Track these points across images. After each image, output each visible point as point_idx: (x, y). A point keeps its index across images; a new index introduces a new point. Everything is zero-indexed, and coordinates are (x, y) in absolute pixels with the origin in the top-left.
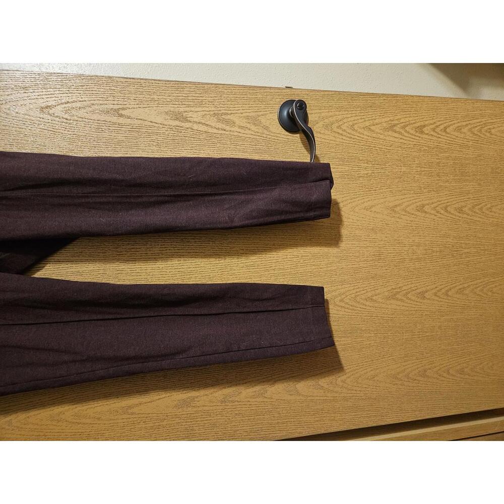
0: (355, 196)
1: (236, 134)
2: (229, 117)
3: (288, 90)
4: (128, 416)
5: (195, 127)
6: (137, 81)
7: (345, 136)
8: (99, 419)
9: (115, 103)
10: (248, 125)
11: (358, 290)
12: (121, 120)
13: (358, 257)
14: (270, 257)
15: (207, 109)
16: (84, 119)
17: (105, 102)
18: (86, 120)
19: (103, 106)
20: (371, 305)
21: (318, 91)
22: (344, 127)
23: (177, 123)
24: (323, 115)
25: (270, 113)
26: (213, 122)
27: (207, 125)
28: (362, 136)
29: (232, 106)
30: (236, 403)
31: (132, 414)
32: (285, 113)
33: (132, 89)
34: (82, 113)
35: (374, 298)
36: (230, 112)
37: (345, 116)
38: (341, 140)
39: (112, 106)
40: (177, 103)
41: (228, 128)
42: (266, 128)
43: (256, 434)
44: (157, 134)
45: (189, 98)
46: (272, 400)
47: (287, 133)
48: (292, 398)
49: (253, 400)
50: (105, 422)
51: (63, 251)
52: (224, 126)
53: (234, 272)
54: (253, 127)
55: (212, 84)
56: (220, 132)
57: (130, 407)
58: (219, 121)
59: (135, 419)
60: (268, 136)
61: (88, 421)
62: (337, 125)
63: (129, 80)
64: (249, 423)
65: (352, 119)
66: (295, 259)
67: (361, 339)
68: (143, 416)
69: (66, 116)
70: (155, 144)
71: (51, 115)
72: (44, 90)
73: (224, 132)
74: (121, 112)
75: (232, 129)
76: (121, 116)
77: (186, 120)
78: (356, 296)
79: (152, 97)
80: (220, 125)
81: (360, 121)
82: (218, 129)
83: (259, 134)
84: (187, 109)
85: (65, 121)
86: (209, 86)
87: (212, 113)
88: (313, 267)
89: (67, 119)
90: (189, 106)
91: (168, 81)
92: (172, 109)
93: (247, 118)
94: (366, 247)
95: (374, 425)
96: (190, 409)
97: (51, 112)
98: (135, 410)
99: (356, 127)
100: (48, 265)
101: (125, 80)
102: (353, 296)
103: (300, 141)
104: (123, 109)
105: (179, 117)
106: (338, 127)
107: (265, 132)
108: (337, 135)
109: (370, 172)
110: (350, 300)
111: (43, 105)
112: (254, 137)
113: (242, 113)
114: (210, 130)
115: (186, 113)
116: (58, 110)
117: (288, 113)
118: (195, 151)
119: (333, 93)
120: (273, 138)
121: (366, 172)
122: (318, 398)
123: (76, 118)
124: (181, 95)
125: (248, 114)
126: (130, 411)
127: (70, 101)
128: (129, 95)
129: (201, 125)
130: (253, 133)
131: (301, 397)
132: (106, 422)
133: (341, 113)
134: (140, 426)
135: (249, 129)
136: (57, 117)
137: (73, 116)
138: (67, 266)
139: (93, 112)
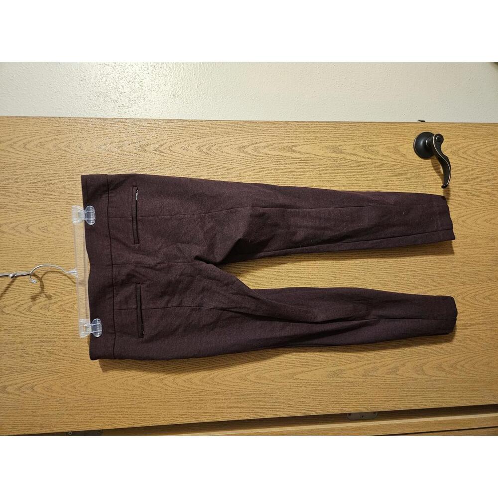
0: (477, 211)
1: (379, 161)
2: (374, 148)
3: (423, 124)
4: (294, 381)
5: (348, 157)
6: (306, 124)
7: (469, 160)
8: (273, 381)
9: (289, 141)
10: (389, 154)
11: (477, 290)
12: (294, 155)
13: (478, 262)
14: (404, 261)
15: (357, 143)
16: (268, 156)
17: (283, 141)
19: (281, 145)
20: (488, 303)
21: (447, 123)
22: (468, 153)
23: (334, 155)
24: (451, 143)
25: (407, 143)
26: (361, 153)
27: (357, 155)
28: (485, 160)
29: (377, 139)
30: (375, 378)
31: (297, 379)
32: (422, 143)
33: (302, 130)
34: (266, 151)
35: (491, 297)
36: (375, 144)
37: (469, 143)
38: (466, 164)
39: (287, 144)
40: (335, 139)
41: (373, 157)
42: (404, 156)
43: (389, 403)
44: (319, 164)
45: (344, 135)
46: (403, 377)
47: (421, 159)
48: (420, 377)
49: (388, 376)
52: (370, 156)
53: (374, 272)
54: (393, 156)
55: (362, 122)
56: (367, 160)
57: (295, 374)
58: (366, 151)
59: (298, 384)
60: (405, 162)
61: (266, 382)
62: (462, 151)
63: (300, 124)
64: (384, 394)
65: (476, 145)
66: (424, 263)
67: (479, 332)
68: (304, 381)
69: (256, 153)
70: (317, 172)
71: (245, 153)
72: (241, 134)
73: (370, 160)
74: (293, 148)
75: (376, 158)
76: (293, 151)
77: (341, 152)
78: (475, 295)
79: (316, 135)
80: (366, 155)
81: (483, 147)
82: (365, 158)
83: (397, 161)
84: (342, 143)
85: (254, 157)
86: (359, 124)
87: (361, 145)
88: (440, 270)
89: (256, 156)
90: (344, 141)
91: (329, 122)
92: (331, 144)
93: (388, 148)
94: (485, 254)
95: (487, 403)
96: (338, 379)
97: (246, 150)
98: (298, 376)
99: (479, 152)
101: (298, 123)
102: (473, 295)
103: (431, 165)
104: (295, 146)
105: (335, 150)
106: (463, 153)
107: (403, 158)
108: (462, 159)
109: (490, 190)
110: (470, 298)
111: (240, 146)
112: (394, 163)
113: (384, 145)
114: (359, 159)
115: (341, 147)
116: (249, 150)
117: (424, 143)
118: (347, 176)
119: (459, 124)
120: (409, 163)
121: (486, 190)
122: (441, 378)
123: (262, 155)
124: (338, 132)
125: (389, 145)
126: (295, 377)
127: (258, 141)
128: (300, 135)
129: (352, 156)
130: (393, 160)
131: (426, 377)
132: (278, 384)
133: (466, 141)
134: (302, 389)
135: (390, 157)
136: (249, 154)
137: (260, 153)
139: (274, 149)
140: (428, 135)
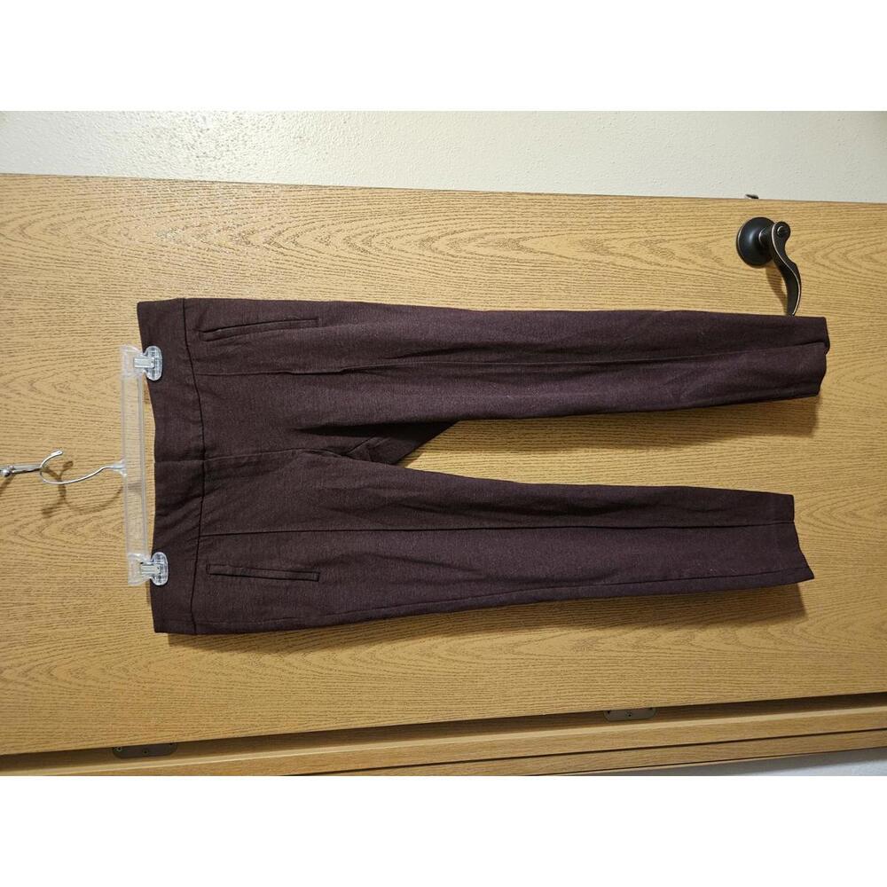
0: (842, 361)
1: (674, 270)
2: (664, 245)
3: (754, 202)
4: (514, 656)
5: (619, 261)
6: (545, 197)
7: (833, 269)
8: (478, 657)
9: (514, 230)
10: (693, 257)
11: (835, 500)
12: (522, 256)
13: (840, 452)
14: (712, 450)
15: (636, 235)
16: (474, 256)
17: (503, 230)
18: (477, 257)
19: (499, 236)
20: (852, 522)
21: (797, 202)
22: (833, 256)
23: (595, 256)
24: (802, 238)
25: (726, 237)
26: (643, 253)
27: (635, 258)
28: (859, 270)
29: (671, 229)
30: (653, 650)
31: (519, 653)
32: (751, 237)
33: (537, 209)
34: (471, 247)
35: (858, 513)
36: (667, 238)
37: (835, 239)
38: (828, 277)
39: (509, 236)
40: (596, 227)
41: (663, 262)
42: (718, 260)
43: (677, 693)
44: (567, 273)
45: (613, 219)
46: (701, 650)
47: (748, 267)
48: (730, 648)
49: (677, 647)
50: (486, 662)
51: (441, 436)
52: (659, 259)
53: (659, 469)
54: (700, 260)
55: (645, 197)
56: (653, 267)
57: (516, 645)
58: (652, 251)
59: (522, 661)
60: (721, 273)
61: (466, 659)
62: (822, 253)
63: (534, 197)
64: (669, 677)
65: (846, 243)
66: (746, 454)
67: (835, 572)
68: (532, 657)
69: (452, 252)
70: (563, 287)
71: (433, 251)
72: (425, 216)
73: (658, 268)
74: (522, 243)
75: (670, 263)
76: (521, 248)
77: (607, 252)
78: (832, 510)
79: (564, 220)
80: (652, 258)
81: (858, 246)
82: (650, 263)
83: (707, 270)
84: (609, 236)
85: (450, 258)
86: (641, 200)
87: (642, 240)
88: (772, 465)
89: (453, 256)
90: (611, 231)
91: (586, 195)
92: (589, 237)
93: (691, 245)
94: (852, 438)
95: (843, 693)
96: (592, 653)
97: (435, 245)
98: (522, 649)
99: (850, 256)
100: (424, 454)
101: (530, 197)
102: (828, 508)
103: (765, 279)
104: (524, 239)
105: (598, 247)
106: (823, 257)
107: (717, 265)
108: (821, 269)
109: (867, 324)
110: (822, 514)
111: (424, 236)
112: (700, 273)
113: (685, 239)
114: (639, 265)
115: (608, 242)
116: (441, 244)
117: (756, 237)
118: (616, 296)
119: (820, 204)
120: (728, 274)
121: (861, 325)
122: (766, 651)
123: (463, 254)
124: (602, 215)
125: (692, 240)
126: (516, 650)
127: (457, 229)
128: (534, 219)
129: (627, 258)
130: (698, 268)
131: (741, 648)
133: (829, 235)
134: (528, 671)
135: (694, 263)
136: (441, 252)
137: (460, 251)
138: (446, 456)
139: (485, 245)
140: (762, 223)
